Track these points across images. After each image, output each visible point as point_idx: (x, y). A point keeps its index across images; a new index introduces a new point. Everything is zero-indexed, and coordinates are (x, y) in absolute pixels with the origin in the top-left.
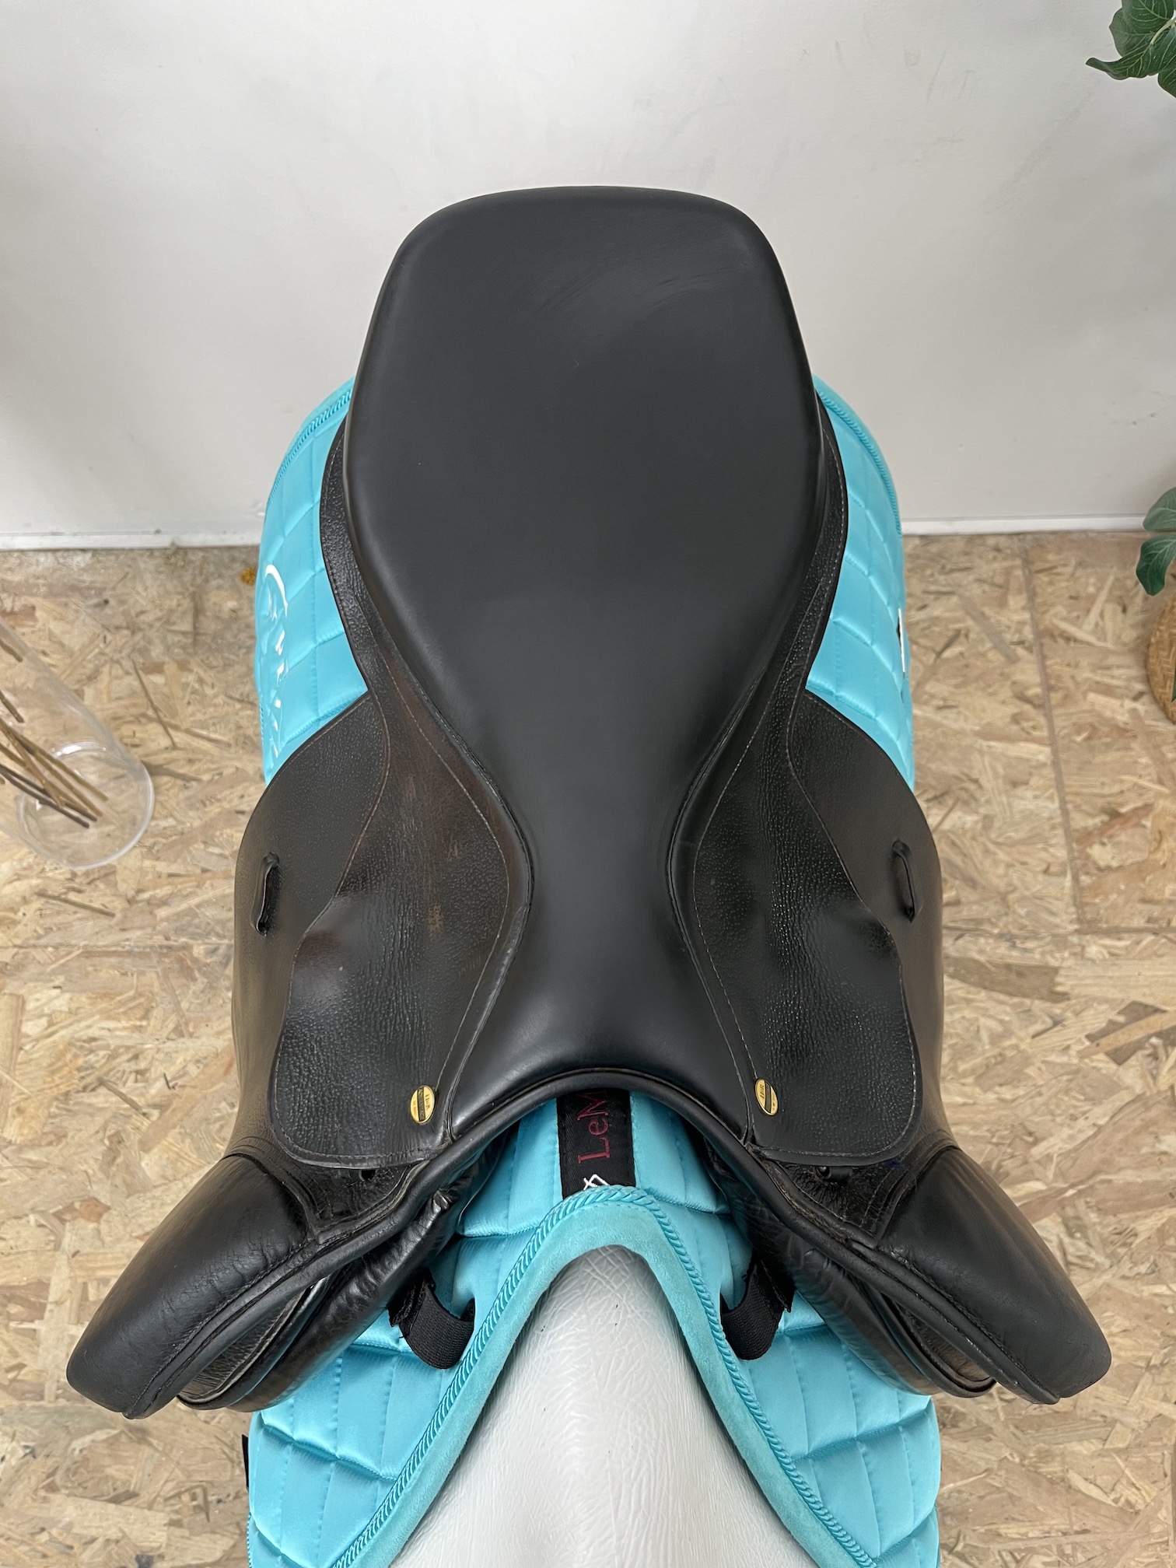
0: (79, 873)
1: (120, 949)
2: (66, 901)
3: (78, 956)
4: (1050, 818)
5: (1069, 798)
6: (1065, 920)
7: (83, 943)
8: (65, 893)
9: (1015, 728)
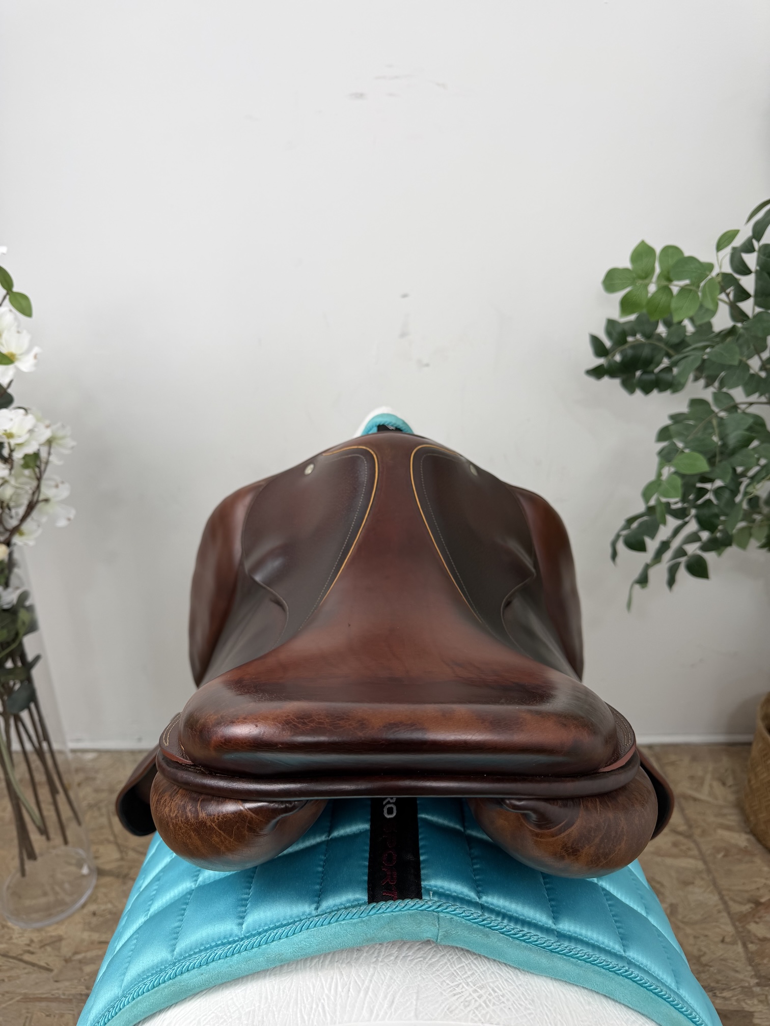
0: (36, 940)
1: (49, 995)
2: (21, 960)
3: (18, 1001)
4: (716, 906)
5: (724, 893)
6: (746, 975)
7: (23, 992)
8: (21, 955)
9: (675, 851)
